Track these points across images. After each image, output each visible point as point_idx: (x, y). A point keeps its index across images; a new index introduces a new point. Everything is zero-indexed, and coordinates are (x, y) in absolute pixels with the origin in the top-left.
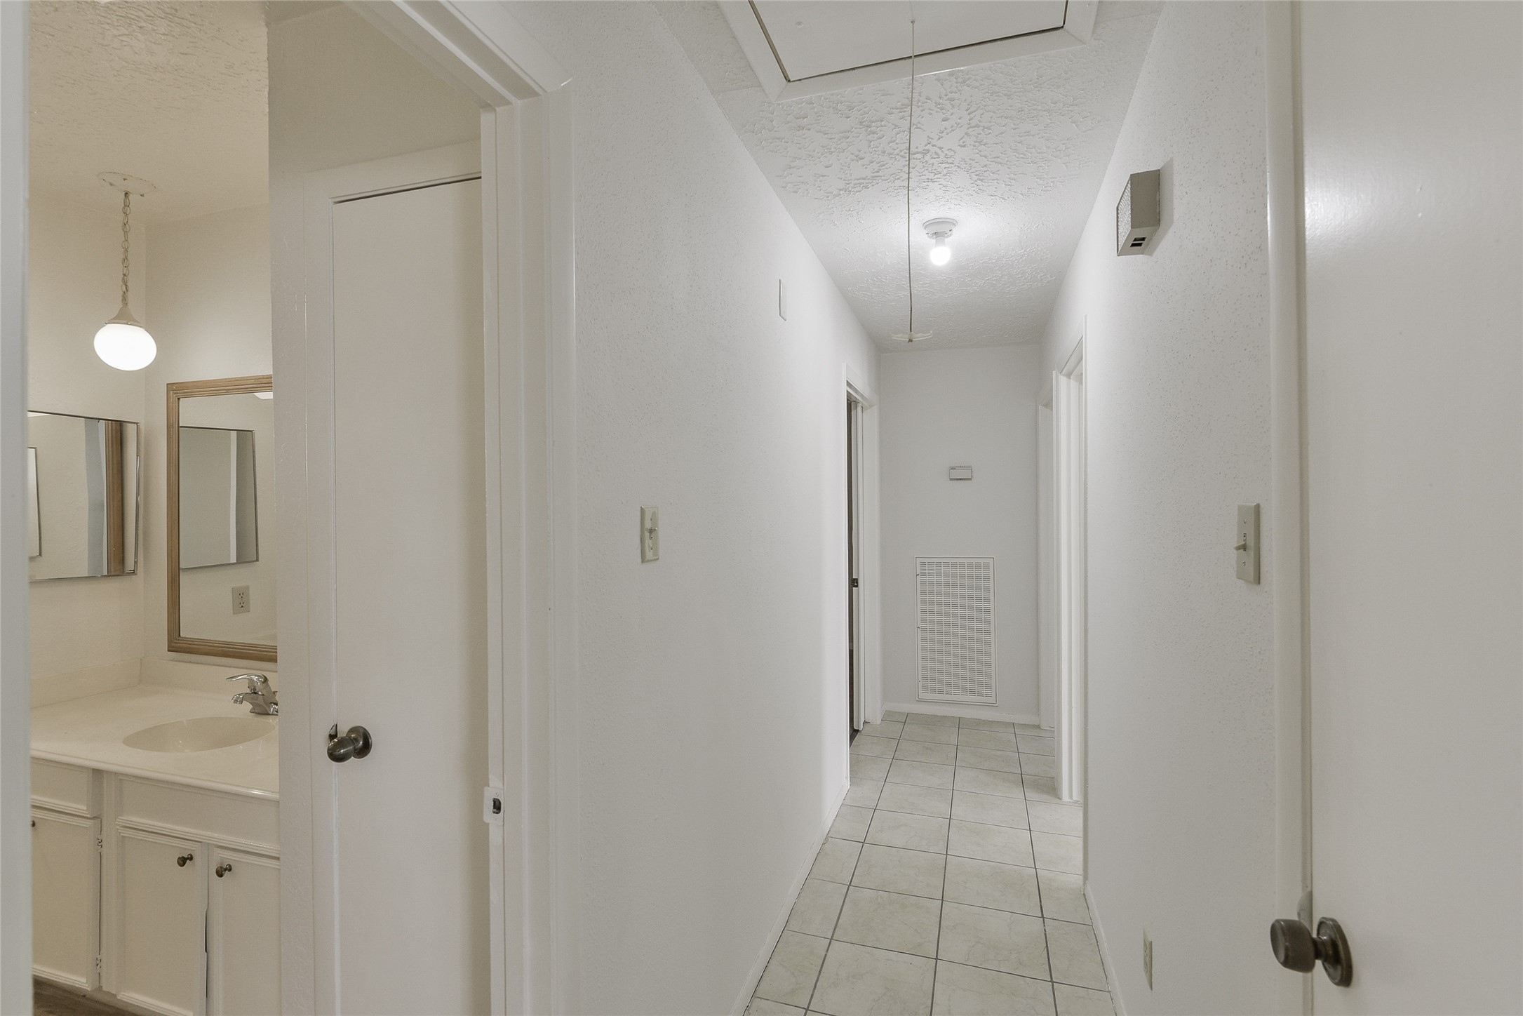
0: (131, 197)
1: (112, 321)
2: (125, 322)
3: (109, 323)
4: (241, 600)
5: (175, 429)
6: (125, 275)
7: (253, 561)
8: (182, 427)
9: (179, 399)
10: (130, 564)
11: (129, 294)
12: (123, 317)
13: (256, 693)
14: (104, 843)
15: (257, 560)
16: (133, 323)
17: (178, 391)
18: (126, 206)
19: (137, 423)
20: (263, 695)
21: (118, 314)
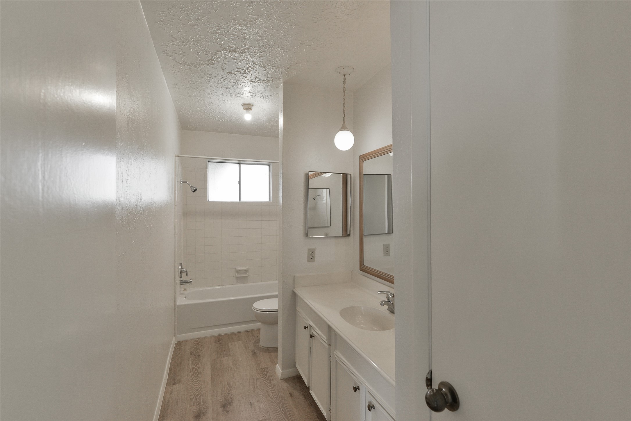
0: (346, 76)
1: (341, 130)
2: (344, 129)
3: (339, 131)
4: (387, 250)
5: (362, 175)
6: (344, 110)
7: (391, 233)
8: (364, 174)
9: (363, 162)
10: (348, 233)
11: (345, 118)
12: (344, 128)
13: (389, 302)
14: (332, 357)
15: (393, 233)
16: (347, 129)
17: (363, 158)
18: (344, 80)
19: (350, 174)
20: (392, 303)
21: (342, 127)
